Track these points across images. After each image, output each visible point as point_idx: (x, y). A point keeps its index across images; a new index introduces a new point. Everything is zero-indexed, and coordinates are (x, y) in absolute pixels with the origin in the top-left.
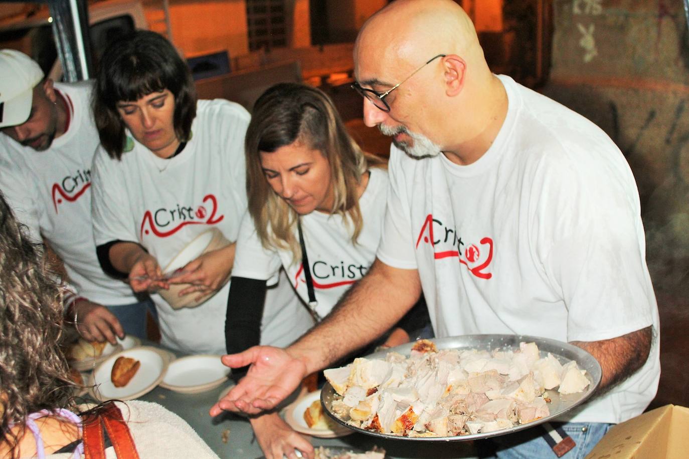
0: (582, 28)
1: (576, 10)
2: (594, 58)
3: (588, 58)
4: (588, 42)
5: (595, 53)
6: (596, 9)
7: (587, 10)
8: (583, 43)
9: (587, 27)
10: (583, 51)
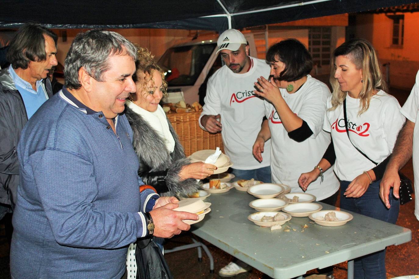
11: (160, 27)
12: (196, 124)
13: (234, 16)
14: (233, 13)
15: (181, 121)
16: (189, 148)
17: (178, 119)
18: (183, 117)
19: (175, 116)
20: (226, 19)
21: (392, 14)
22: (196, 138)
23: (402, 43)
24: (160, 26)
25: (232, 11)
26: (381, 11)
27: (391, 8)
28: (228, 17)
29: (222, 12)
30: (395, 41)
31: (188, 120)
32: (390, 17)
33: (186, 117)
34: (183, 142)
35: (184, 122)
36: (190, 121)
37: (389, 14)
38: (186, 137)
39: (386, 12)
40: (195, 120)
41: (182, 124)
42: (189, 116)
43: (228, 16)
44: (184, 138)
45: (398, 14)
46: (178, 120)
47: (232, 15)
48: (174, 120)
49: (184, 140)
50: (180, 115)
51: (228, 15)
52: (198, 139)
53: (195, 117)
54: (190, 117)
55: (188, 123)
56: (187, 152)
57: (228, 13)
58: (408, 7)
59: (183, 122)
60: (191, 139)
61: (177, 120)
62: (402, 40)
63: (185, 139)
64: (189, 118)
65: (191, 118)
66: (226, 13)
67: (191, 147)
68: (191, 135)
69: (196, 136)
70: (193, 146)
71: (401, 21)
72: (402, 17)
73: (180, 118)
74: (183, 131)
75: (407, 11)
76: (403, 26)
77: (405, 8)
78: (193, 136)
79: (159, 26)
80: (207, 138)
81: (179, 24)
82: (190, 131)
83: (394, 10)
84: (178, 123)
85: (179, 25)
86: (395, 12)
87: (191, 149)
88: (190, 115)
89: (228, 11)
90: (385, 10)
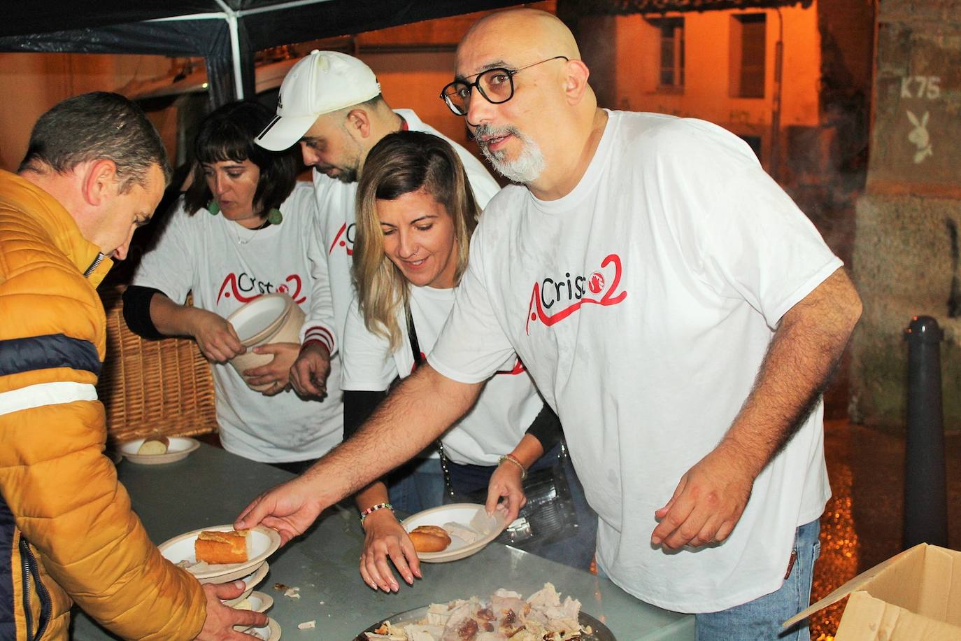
0: (912, 118)
1: (905, 93)
2: (927, 158)
3: (919, 158)
4: (920, 136)
5: (929, 151)
6: (932, 92)
7: (920, 94)
8: (912, 137)
9: (919, 116)
10: (914, 148)
11: (40, 47)
13: (244, 17)
14: (242, 9)
20: (224, 25)
21: (657, 16)
23: (682, 82)
24: (40, 44)
25: (238, 4)
26: (632, 10)
27: (656, 2)
28: (227, 20)
29: (216, 8)
30: (667, 79)
32: (653, 22)
37: (650, 16)
39: (643, 12)
43: (229, 18)
45: (671, 14)
47: (239, 14)
51: (228, 14)
57: (228, 9)
62: (682, 74)
66: (223, 11)
71: (677, 31)
72: (680, 23)
75: (690, 8)
76: (682, 43)
77: (686, 2)
79: (37, 46)
80: (157, 353)
81: (93, 40)
83: (661, 6)
85: (95, 43)
86: (663, 11)
89: (228, 4)
90: (641, 7)
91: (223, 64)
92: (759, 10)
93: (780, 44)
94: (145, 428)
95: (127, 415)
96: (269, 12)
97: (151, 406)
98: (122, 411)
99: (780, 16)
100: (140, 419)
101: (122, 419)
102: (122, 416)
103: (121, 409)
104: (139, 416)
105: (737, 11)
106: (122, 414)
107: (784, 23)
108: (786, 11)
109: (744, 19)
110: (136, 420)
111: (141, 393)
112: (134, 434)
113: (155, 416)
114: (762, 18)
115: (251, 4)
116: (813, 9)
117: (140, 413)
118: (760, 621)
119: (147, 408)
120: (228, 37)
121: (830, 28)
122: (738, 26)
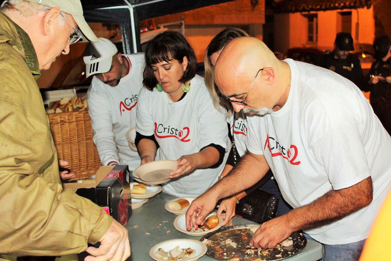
12: (85, 125)
13: (136, 7)
14: (135, 4)
15: (66, 121)
16: (77, 151)
17: (62, 119)
18: (68, 117)
19: (59, 116)
20: (128, 11)
21: (307, 13)
22: (85, 140)
23: (317, 40)
25: (133, 2)
26: (296, 11)
27: (306, 8)
28: (129, 9)
29: (124, 4)
30: (310, 39)
31: (74, 120)
32: (305, 16)
33: (73, 117)
34: (69, 145)
35: (70, 123)
36: (76, 121)
37: (304, 13)
38: (73, 139)
39: (301, 12)
40: (83, 119)
41: (67, 125)
42: (75, 116)
43: (130, 8)
44: (70, 141)
45: (312, 12)
46: (63, 121)
47: (134, 6)
48: (57, 121)
49: (70, 143)
50: (64, 115)
51: (129, 6)
52: (88, 141)
53: (83, 117)
54: (77, 116)
55: (74, 123)
56: (75, 156)
57: (129, 4)
58: (321, 6)
59: (68, 122)
60: (78, 141)
61: (60, 121)
62: (317, 37)
63: (72, 141)
64: (75, 118)
65: (77, 118)
66: (127, 5)
67: (79, 151)
68: (79, 136)
69: (85, 138)
70: (81, 150)
71: (315, 19)
72: (316, 16)
73: (65, 118)
74: (69, 133)
75: (320, 10)
76: (317, 24)
77: (318, 7)
78: (81, 138)
82: (77, 132)
83: (308, 9)
84: (62, 123)
86: (309, 11)
87: (79, 152)
88: (77, 115)
89: (129, 2)
90: (300, 9)
91: (127, 27)
92: (349, 10)
93: (357, 24)
94: (94, 170)
95: (87, 165)
96: (146, 5)
97: (97, 161)
98: (85, 163)
99: (358, 12)
100: (92, 166)
101: (85, 166)
102: (85, 165)
103: (84, 162)
104: (91, 165)
105: (340, 11)
106: (85, 164)
107: (359, 15)
108: (360, 10)
109: (343, 14)
110: (90, 167)
111: (92, 156)
112: (89, 172)
113: (98, 165)
114: (350, 13)
115: (139, 2)
116: (371, 10)
117: (92, 164)
118: (350, 249)
119: (95, 162)
120: (129, 16)
121: (379, 17)
122: (340, 17)
